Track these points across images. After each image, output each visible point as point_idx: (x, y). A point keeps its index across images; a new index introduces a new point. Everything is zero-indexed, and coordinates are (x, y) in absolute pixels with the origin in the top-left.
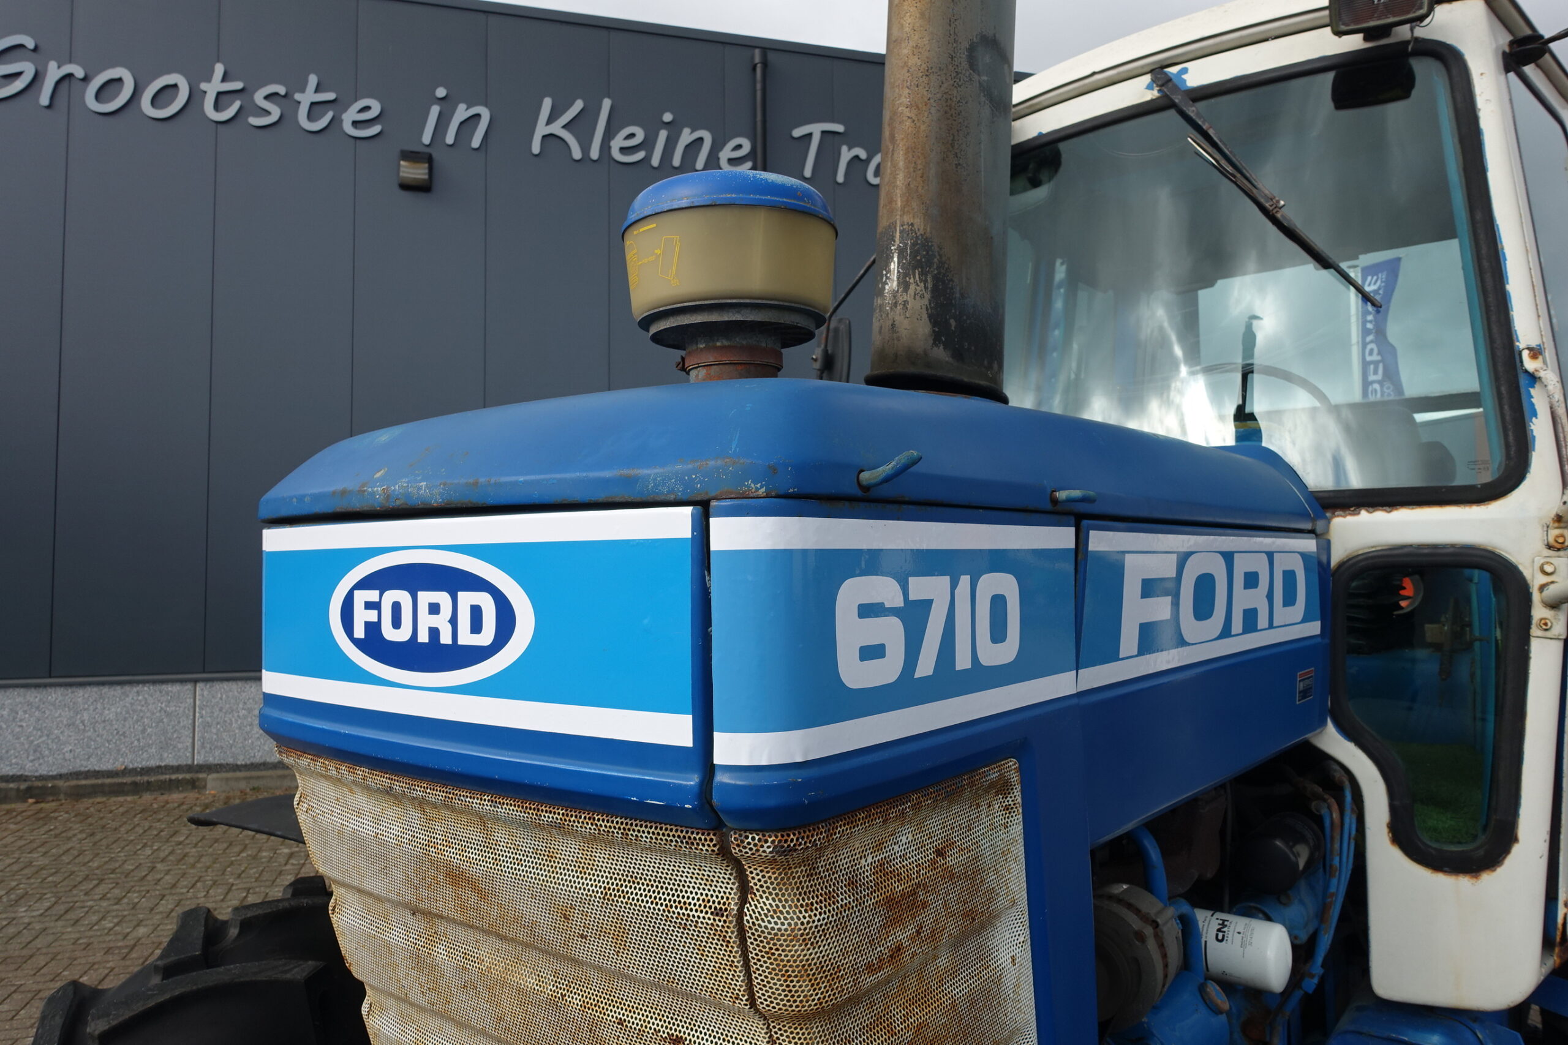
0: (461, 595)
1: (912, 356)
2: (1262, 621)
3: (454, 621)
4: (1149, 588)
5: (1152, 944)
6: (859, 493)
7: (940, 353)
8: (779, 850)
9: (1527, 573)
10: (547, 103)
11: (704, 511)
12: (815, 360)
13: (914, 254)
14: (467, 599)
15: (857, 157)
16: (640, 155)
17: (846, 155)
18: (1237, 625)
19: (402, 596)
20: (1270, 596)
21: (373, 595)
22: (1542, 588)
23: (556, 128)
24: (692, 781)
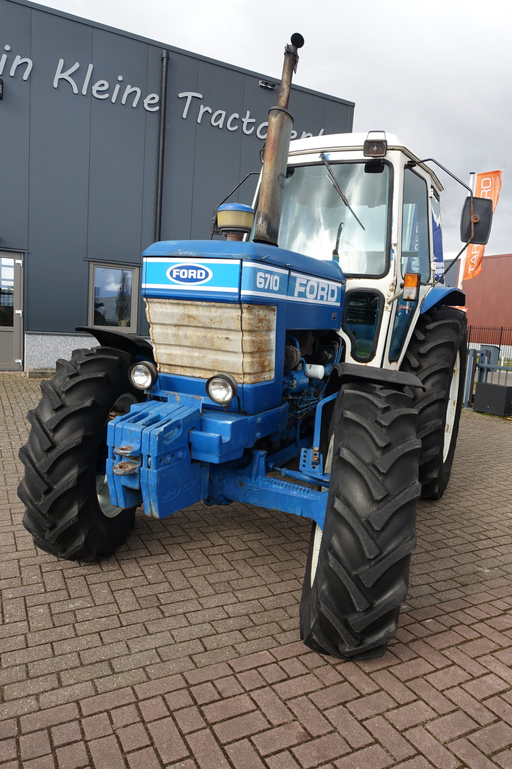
0: (198, 271)
1: (263, 237)
2: (325, 298)
3: (196, 275)
4: (301, 285)
5: (295, 353)
6: (261, 260)
7: (268, 237)
8: (249, 307)
9: (385, 296)
10: (61, 62)
11: (242, 260)
12: (213, 220)
13: (265, 217)
14: (199, 272)
15: (207, 111)
16: (106, 96)
17: (202, 110)
18: (319, 298)
19: (186, 271)
20: (327, 294)
21: (178, 270)
22: (387, 299)
23: (65, 75)
24: (237, 297)
